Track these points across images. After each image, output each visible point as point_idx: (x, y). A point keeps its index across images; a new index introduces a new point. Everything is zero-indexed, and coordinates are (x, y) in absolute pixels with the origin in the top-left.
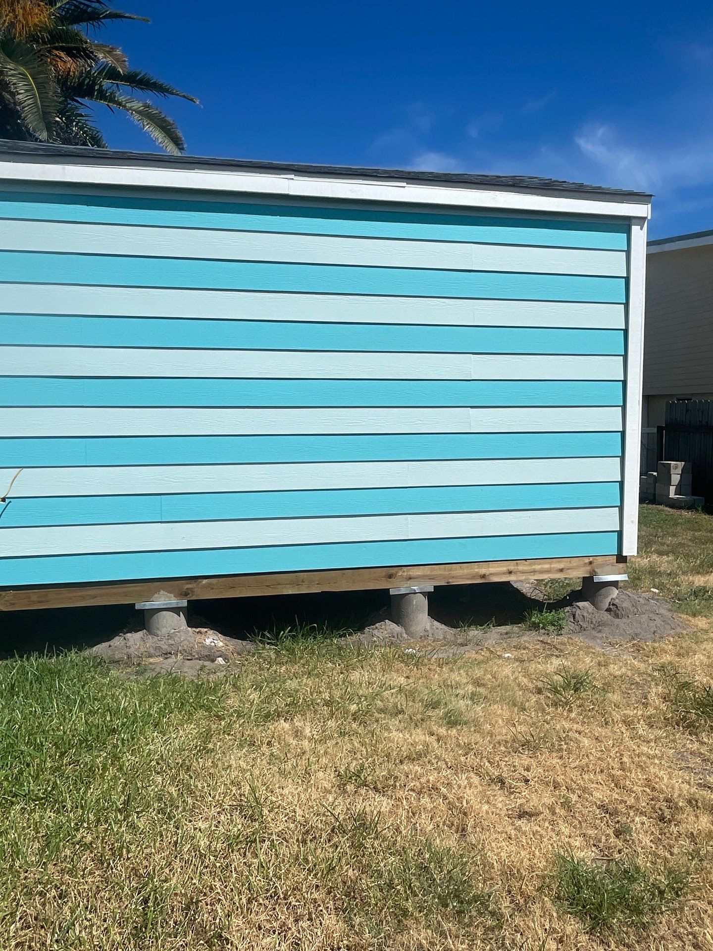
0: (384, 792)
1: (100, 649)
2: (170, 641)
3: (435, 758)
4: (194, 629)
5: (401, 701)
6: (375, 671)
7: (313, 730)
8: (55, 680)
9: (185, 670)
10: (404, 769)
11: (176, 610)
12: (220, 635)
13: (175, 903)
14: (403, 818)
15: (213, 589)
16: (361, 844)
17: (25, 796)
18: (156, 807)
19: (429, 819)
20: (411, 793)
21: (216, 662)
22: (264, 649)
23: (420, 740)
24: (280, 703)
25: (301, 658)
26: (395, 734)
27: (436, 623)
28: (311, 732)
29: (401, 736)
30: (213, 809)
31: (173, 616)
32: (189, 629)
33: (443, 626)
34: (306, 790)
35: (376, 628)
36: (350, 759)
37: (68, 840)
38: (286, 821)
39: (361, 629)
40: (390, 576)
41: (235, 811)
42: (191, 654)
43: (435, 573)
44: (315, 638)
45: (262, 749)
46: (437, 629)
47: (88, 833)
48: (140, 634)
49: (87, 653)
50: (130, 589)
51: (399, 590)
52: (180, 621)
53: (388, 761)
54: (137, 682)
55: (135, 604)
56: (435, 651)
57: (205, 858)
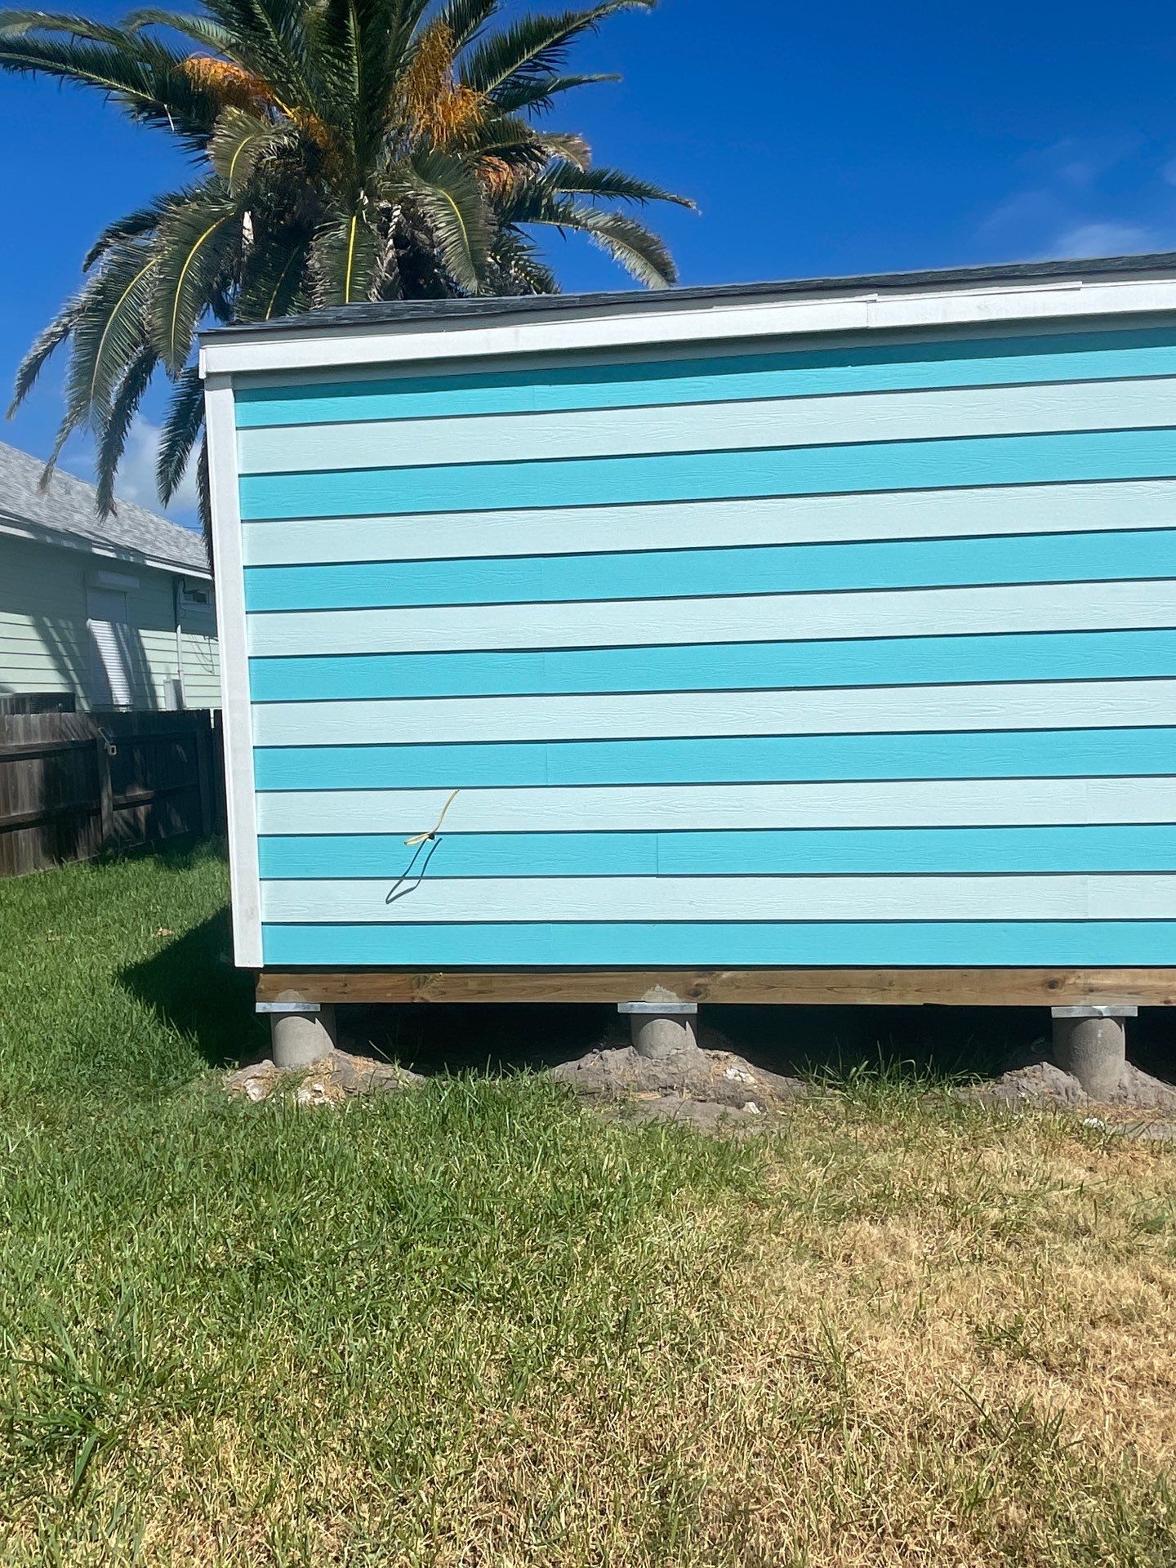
0: (1063, 1374)
1: (564, 1071)
2: (670, 1067)
3: (1160, 1326)
4: (708, 1052)
5: (1085, 1212)
6: (1030, 1153)
7: (923, 1244)
8: (503, 1114)
9: (696, 1117)
10: (1101, 1337)
11: (679, 1018)
12: (749, 1065)
13: (710, 1506)
14: (1107, 1428)
15: (738, 987)
16: (1030, 1462)
17: (473, 1292)
18: (668, 1339)
19: (1159, 1439)
20: (1119, 1384)
21: (745, 1109)
22: (823, 1094)
23: (1127, 1289)
24: (859, 1190)
25: (889, 1116)
26: (1077, 1271)
27: (1140, 1074)
28: (918, 1248)
29: (1090, 1276)
30: (760, 1358)
31: (675, 1028)
32: (700, 1050)
33: (1155, 1082)
34: (920, 1349)
35: (1025, 1075)
36: (994, 1305)
37: (539, 1373)
38: (887, 1398)
39: (996, 1073)
40: (1052, 985)
41: (796, 1366)
42: (704, 1092)
43: (1140, 982)
44: (912, 1083)
45: (835, 1266)
46: (1144, 1085)
47: (567, 1365)
48: (624, 1053)
49: (546, 1075)
50: (611, 980)
51: (1071, 1011)
52: (686, 1036)
53: (1067, 1318)
54: (623, 1129)
55: (616, 1004)
56: (1144, 1126)
57: (754, 1437)
